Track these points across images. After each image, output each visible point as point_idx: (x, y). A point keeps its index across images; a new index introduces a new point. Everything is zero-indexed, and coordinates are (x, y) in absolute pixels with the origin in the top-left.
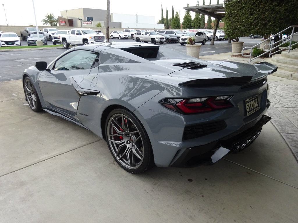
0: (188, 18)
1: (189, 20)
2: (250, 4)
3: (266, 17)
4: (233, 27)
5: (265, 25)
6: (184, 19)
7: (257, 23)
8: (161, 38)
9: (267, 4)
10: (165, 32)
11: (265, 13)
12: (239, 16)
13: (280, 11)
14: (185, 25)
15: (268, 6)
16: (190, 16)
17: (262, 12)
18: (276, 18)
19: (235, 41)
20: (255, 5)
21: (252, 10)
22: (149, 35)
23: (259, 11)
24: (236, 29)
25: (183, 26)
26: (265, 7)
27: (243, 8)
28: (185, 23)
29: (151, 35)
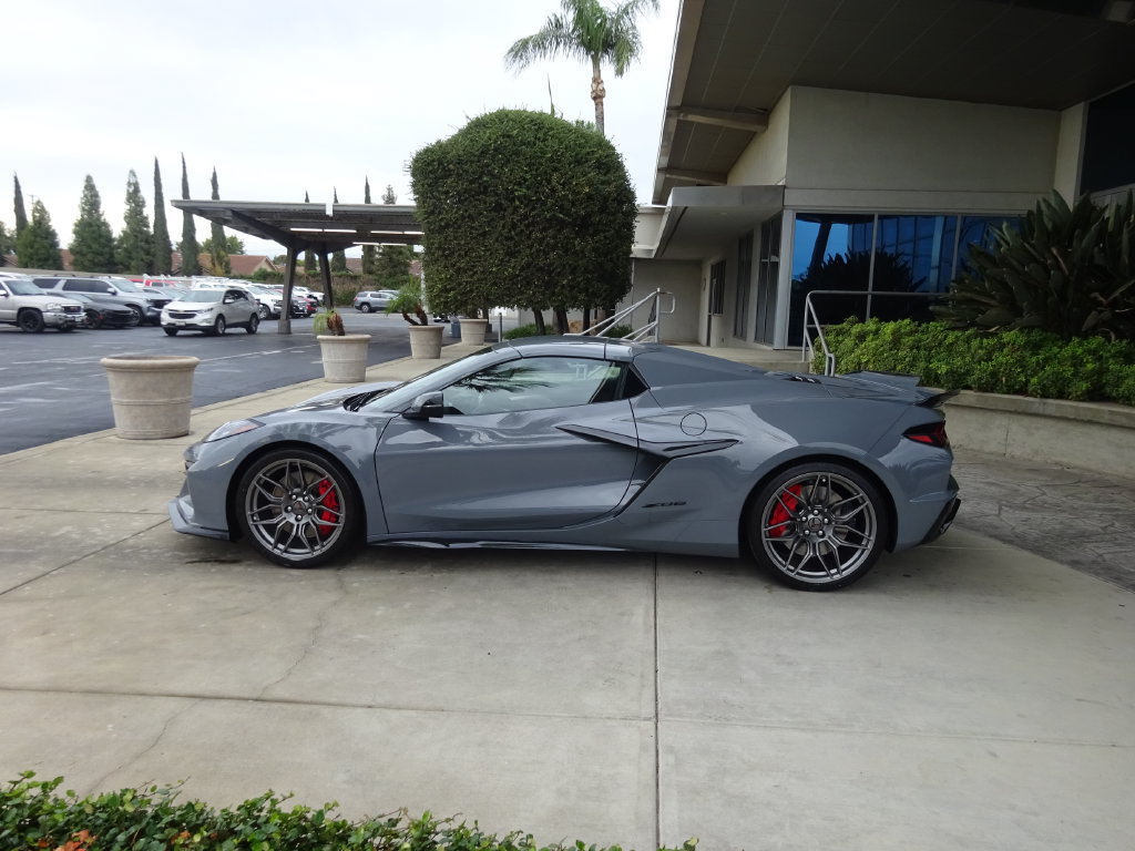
0: (96, 228)
1: (100, 236)
2: (503, 227)
3: (551, 264)
4: (460, 284)
5: (549, 285)
6: (75, 232)
7: (527, 277)
8: (67, 310)
9: (551, 232)
10: (61, 284)
11: (546, 253)
12: (476, 257)
13: (582, 252)
14: (84, 255)
15: (554, 237)
16: (105, 224)
17: (538, 251)
18: (575, 268)
19: (420, 323)
20: (518, 230)
21: (511, 244)
22: (6, 295)
23: (530, 247)
24: (472, 291)
25: (76, 260)
26: (544, 238)
27: (484, 235)
28: (85, 249)
29: (15, 293)
